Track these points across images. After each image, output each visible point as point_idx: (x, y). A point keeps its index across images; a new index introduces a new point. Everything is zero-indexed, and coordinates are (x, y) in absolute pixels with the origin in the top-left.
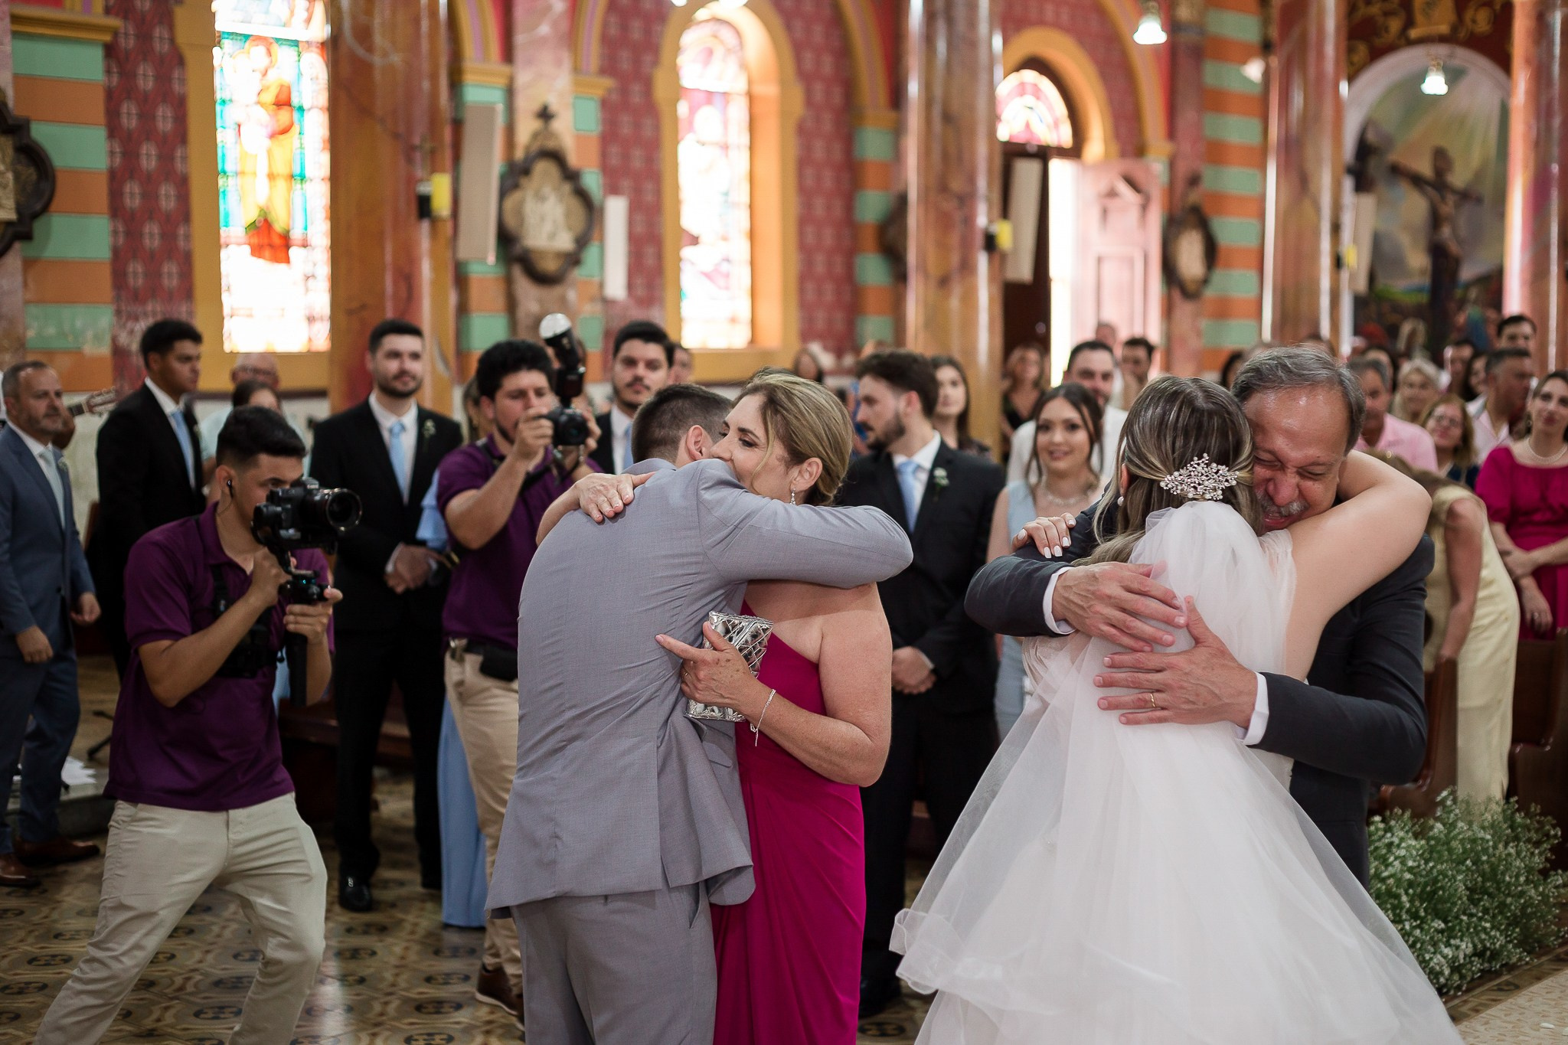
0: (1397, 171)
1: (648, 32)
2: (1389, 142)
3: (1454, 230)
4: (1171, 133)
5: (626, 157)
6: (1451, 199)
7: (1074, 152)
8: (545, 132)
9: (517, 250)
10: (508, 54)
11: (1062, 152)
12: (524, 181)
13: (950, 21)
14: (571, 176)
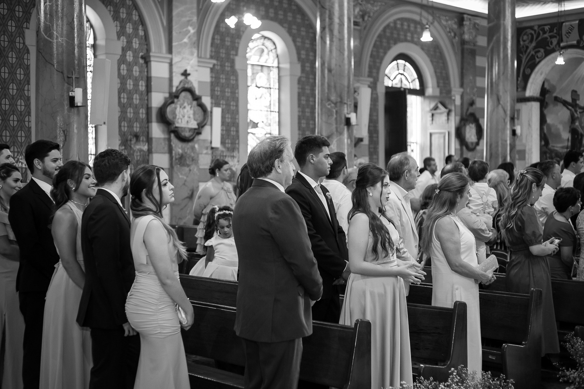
0: (557, 99)
1: (233, 42)
2: (554, 88)
3: (580, 124)
4: (462, 85)
5: (223, 92)
6: (579, 111)
7: (421, 92)
8: (186, 81)
9: (172, 128)
10: (170, 50)
11: (413, 92)
12: (176, 100)
13: (331, 31)
14: (197, 99)
